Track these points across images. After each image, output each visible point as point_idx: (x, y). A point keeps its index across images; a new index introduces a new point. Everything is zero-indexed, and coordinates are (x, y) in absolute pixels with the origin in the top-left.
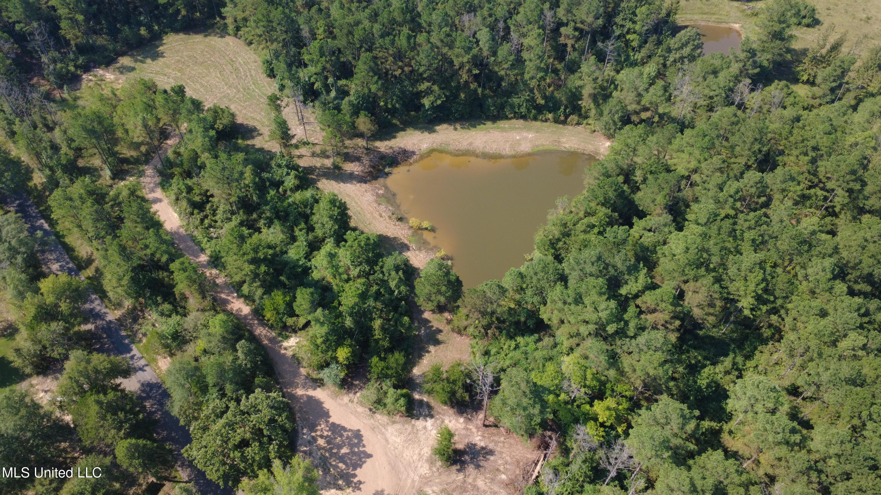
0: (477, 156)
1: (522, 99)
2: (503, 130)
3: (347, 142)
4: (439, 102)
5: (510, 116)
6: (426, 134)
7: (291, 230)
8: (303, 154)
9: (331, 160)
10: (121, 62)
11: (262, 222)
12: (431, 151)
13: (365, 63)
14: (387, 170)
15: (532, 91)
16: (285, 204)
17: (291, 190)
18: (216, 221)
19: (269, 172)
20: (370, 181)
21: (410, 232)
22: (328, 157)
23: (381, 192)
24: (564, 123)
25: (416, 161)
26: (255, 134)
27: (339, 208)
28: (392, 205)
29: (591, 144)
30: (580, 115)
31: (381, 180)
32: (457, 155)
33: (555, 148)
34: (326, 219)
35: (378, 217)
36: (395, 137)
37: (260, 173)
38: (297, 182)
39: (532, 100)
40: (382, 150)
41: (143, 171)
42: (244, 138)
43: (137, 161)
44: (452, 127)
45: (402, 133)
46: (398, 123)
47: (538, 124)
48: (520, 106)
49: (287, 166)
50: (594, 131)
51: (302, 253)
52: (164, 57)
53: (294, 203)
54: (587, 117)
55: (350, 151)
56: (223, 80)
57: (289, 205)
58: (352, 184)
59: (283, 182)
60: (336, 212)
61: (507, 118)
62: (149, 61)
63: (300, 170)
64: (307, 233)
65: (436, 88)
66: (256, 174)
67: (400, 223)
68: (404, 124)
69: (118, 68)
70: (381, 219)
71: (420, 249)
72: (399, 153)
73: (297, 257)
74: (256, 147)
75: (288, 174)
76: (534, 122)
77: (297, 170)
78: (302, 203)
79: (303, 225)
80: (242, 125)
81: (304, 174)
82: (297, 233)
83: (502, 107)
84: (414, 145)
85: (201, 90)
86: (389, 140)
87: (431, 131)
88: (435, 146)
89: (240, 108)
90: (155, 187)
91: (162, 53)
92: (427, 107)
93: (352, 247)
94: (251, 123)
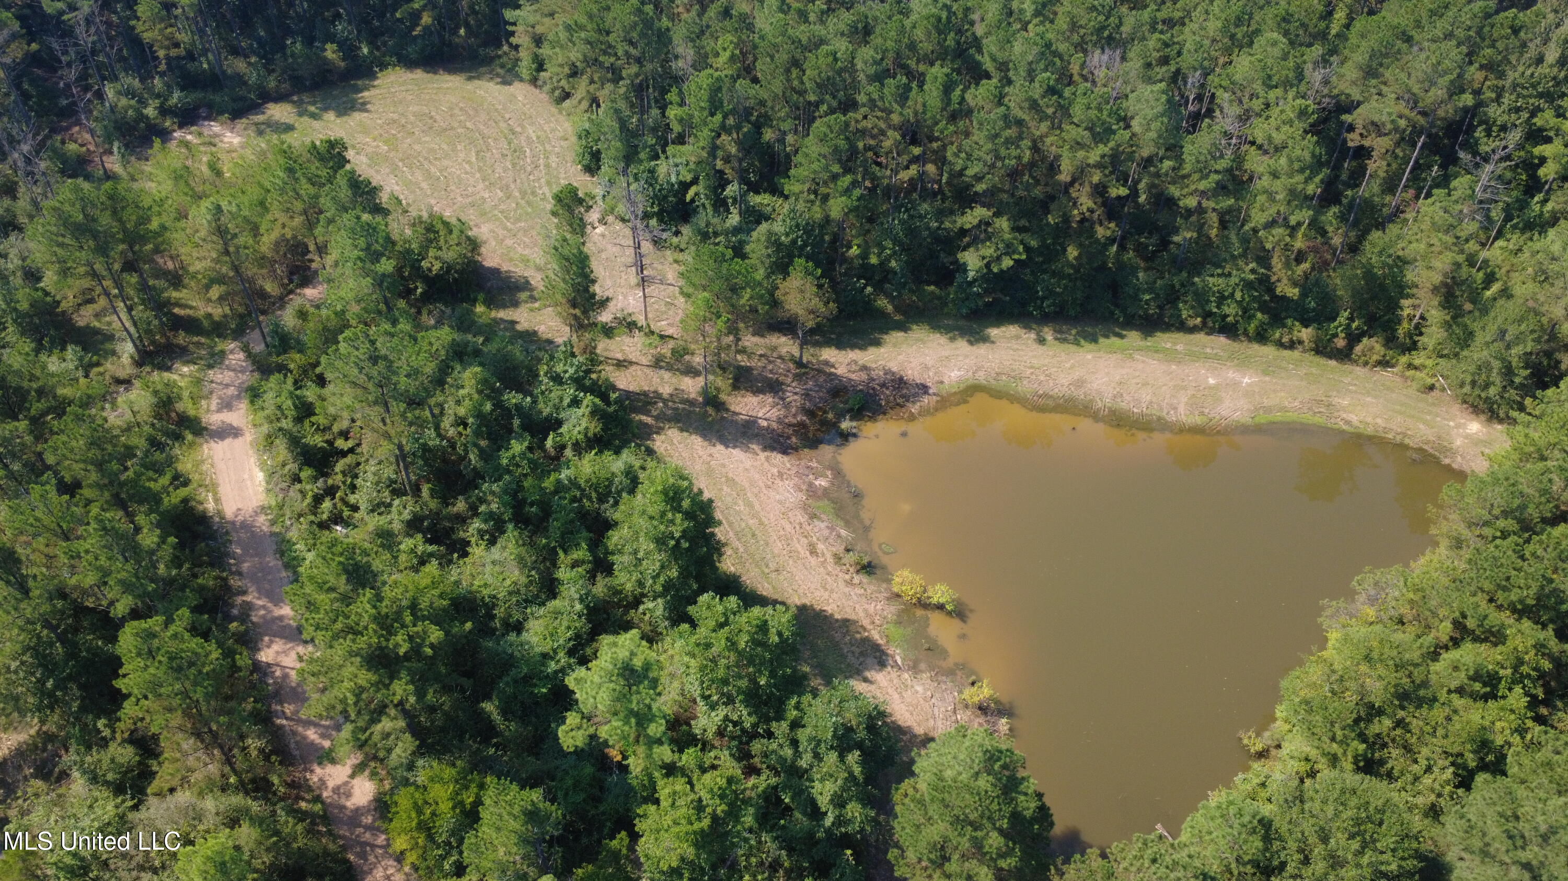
0: (1095, 416)
1: (1234, 280)
2: (1171, 357)
3: (749, 340)
4: (1007, 263)
5: (1191, 323)
6: (962, 345)
7: (549, 559)
8: (632, 357)
9: (700, 381)
10: (269, 112)
11: (477, 524)
12: (971, 390)
13: (823, 139)
14: (845, 425)
15: (1264, 259)
16: (548, 483)
17: (577, 447)
18: (355, 508)
19: (526, 393)
20: (796, 449)
21: (891, 611)
22: (691, 371)
23: (822, 482)
24: (1344, 355)
25: (925, 412)
26: (523, 296)
27: (689, 515)
28: (847, 524)
29: (1425, 423)
30: (1391, 341)
31: (827, 450)
32: (1042, 409)
33: (1318, 420)
34: (646, 545)
35: (804, 552)
36: (877, 343)
37: (499, 392)
38: (595, 427)
39: (1265, 284)
40: (841, 371)
41: (223, 352)
42: (491, 303)
43: (218, 329)
44: (1033, 335)
45: (897, 336)
46: (890, 308)
47: (1268, 351)
48: (1222, 299)
49: (579, 383)
50: (1432, 388)
51: (564, 636)
52: (367, 111)
53: (574, 483)
54: (1413, 347)
55: (754, 363)
56: (480, 170)
57: (559, 488)
58: (747, 449)
59: (559, 423)
60: (679, 526)
61: (1182, 327)
62: (330, 116)
63: (613, 396)
64: (592, 577)
65: (1003, 224)
66: (487, 390)
67: (864, 579)
68: (904, 313)
69: (256, 124)
70: (813, 561)
71: (914, 668)
72: (883, 385)
73: (547, 647)
74: (519, 327)
75: (575, 403)
76: (1256, 346)
77: (604, 397)
78: (595, 487)
79: (581, 553)
80: (496, 272)
81: (622, 407)
82: (563, 573)
83: (1172, 297)
84: (927, 368)
85: (424, 185)
86: (863, 348)
87: (977, 337)
88: (981, 377)
89: (501, 232)
90: (238, 397)
91: (364, 104)
92: (971, 274)
93: (708, 646)
94: (518, 270)
